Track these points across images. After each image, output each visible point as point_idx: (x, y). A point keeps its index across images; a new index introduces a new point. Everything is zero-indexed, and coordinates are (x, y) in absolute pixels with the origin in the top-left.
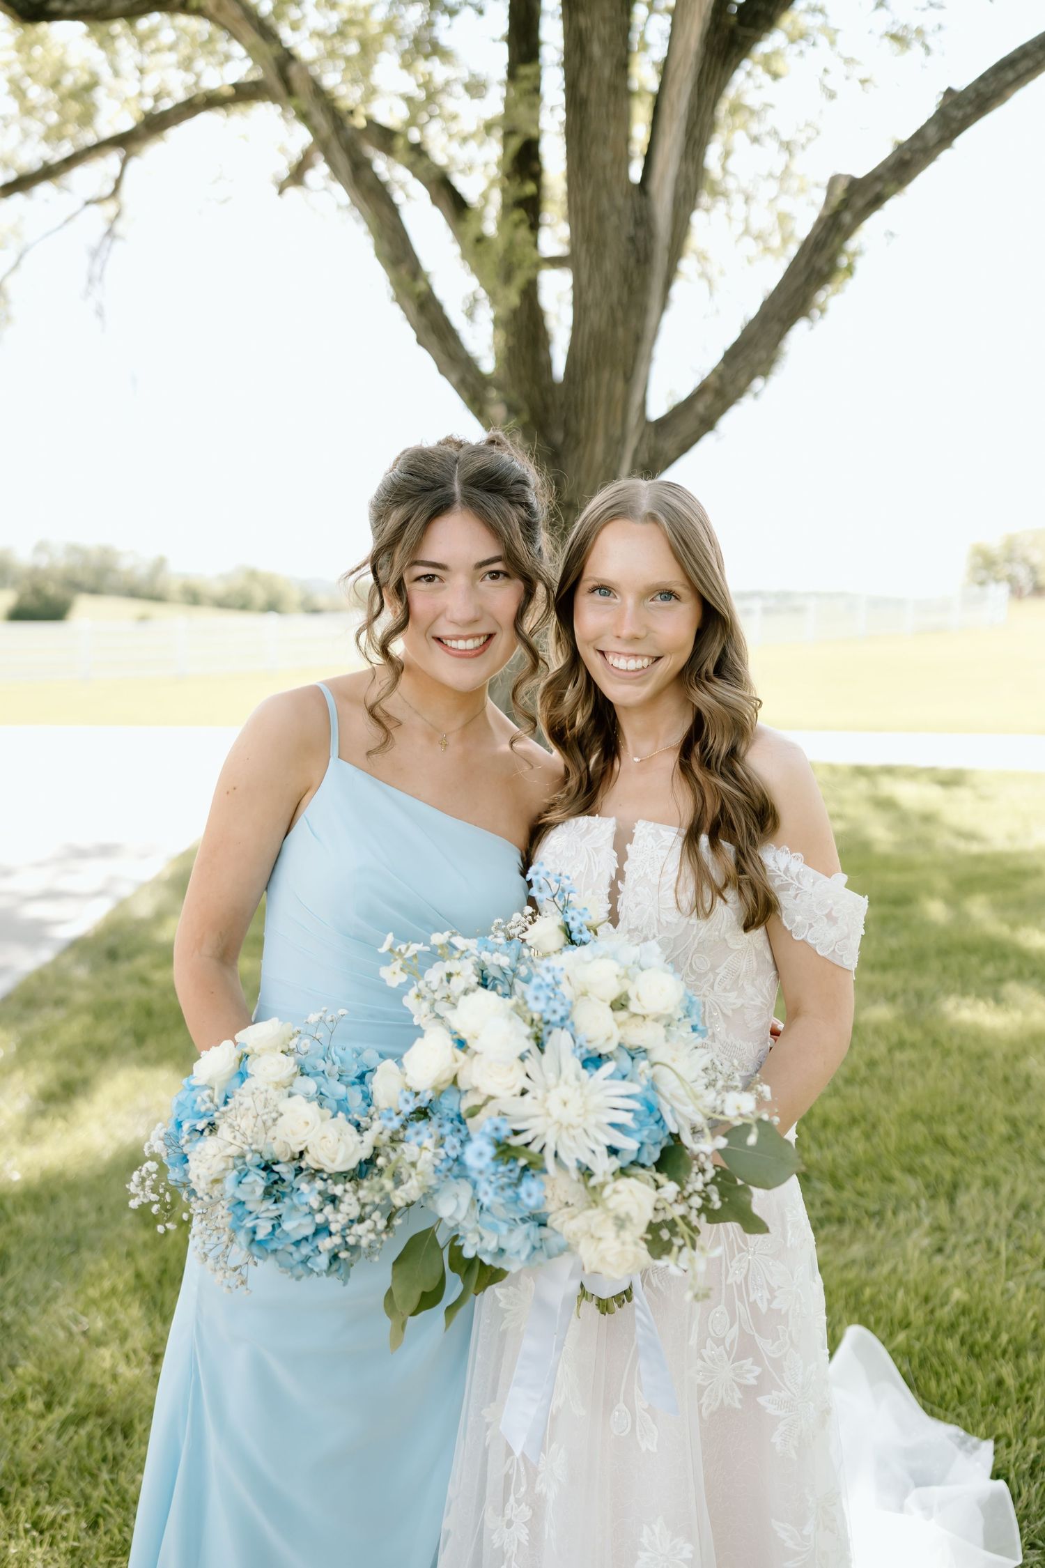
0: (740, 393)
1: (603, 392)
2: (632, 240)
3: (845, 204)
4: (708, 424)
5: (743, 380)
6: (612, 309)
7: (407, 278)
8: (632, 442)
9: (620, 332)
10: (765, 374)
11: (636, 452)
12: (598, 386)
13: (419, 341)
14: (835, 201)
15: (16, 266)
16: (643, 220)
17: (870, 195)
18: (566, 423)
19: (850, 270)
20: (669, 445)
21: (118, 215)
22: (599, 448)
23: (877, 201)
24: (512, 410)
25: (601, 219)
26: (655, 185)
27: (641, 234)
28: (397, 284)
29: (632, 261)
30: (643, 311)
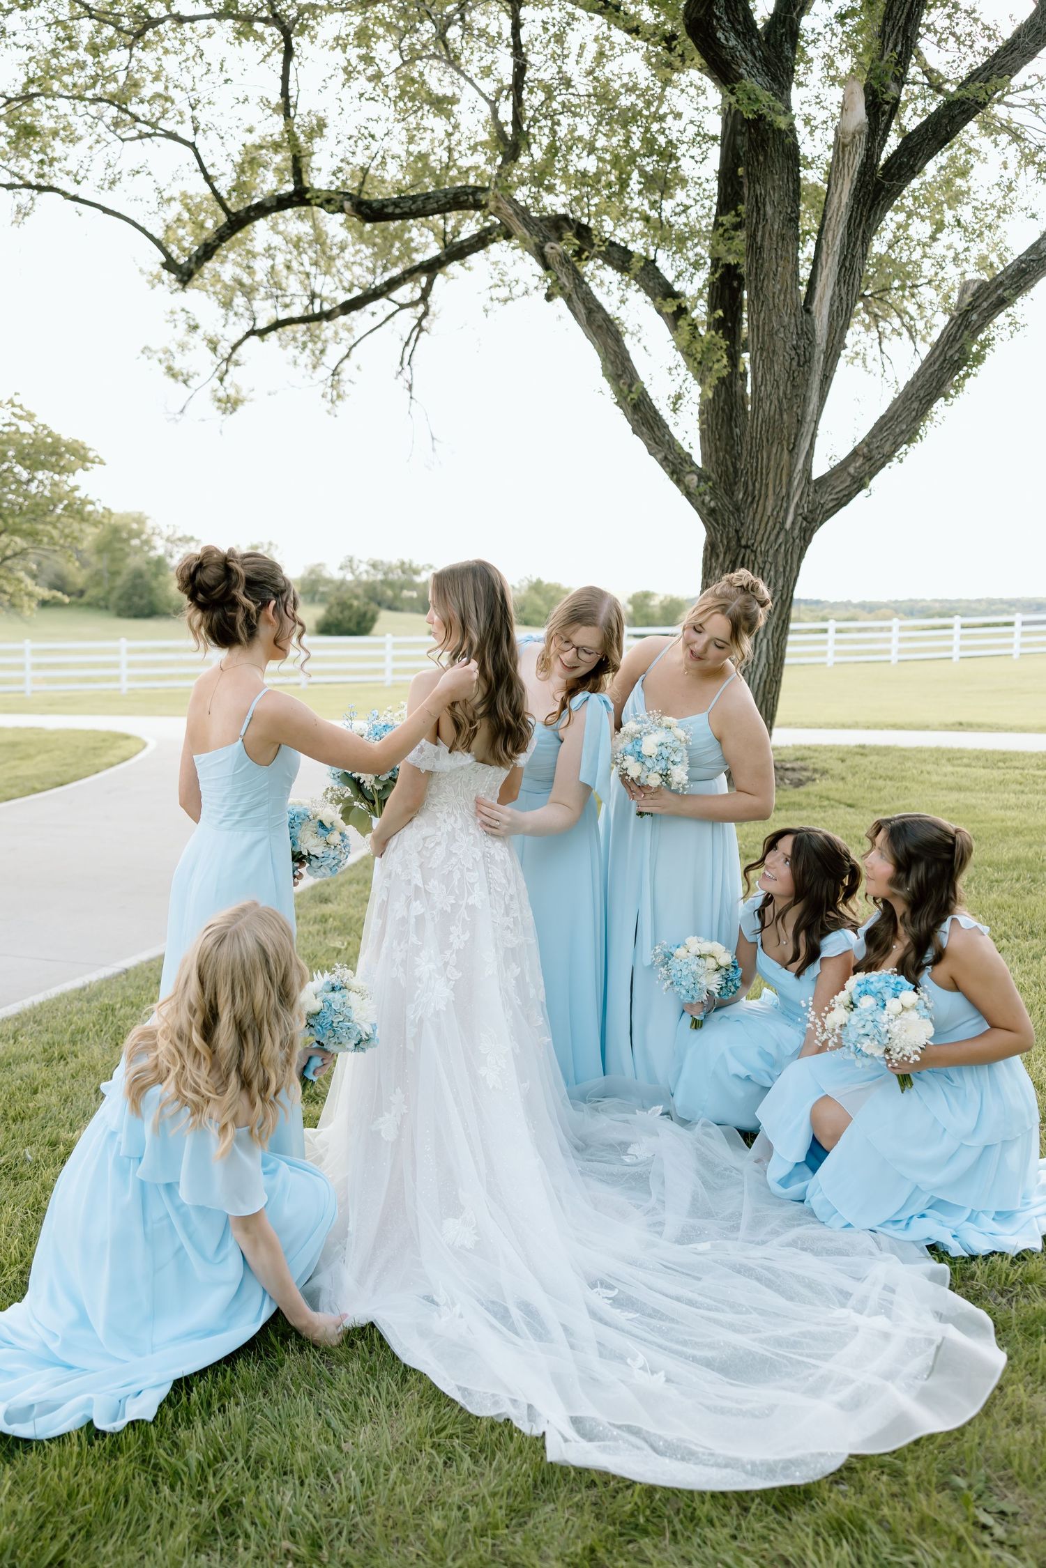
0: (888, 457)
1: (772, 463)
2: (795, 348)
3: (972, 307)
4: (860, 485)
5: (887, 448)
6: (780, 402)
7: (625, 388)
8: (796, 499)
9: (785, 417)
10: (910, 441)
11: (797, 505)
12: (769, 459)
13: (634, 432)
14: (964, 306)
15: (347, 356)
16: (806, 333)
17: (994, 298)
18: (746, 484)
19: (979, 359)
20: (827, 499)
21: (425, 314)
22: (770, 503)
23: (1002, 303)
24: (703, 477)
25: (771, 335)
26: (814, 307)
27: (801, 343)
28: (618, 392)
29: (795, 363)
30: (805, 400)
